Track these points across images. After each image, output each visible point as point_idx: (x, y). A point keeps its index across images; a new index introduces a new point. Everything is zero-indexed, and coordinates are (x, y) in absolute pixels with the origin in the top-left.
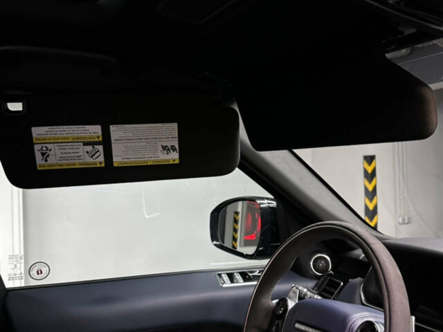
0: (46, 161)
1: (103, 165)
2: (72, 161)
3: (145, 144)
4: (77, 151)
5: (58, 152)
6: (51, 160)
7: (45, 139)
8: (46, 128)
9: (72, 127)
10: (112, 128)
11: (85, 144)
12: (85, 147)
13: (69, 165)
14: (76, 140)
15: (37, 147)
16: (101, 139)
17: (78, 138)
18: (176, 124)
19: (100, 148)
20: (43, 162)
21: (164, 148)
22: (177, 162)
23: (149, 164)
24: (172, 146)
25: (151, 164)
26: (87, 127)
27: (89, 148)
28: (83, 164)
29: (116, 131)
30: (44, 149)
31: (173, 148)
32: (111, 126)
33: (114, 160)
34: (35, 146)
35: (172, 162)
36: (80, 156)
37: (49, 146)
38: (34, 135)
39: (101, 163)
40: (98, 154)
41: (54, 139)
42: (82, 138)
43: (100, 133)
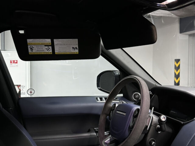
0: (32, 51)
1: (52, 53)
2: (41, 52)
3: (66, 46)
4: (43, 48)
5: (36, 48)
6: (34, 51)
7: (32, 44)
8: (32, 40)
9: (41, 39)
10: (55, 40)
12: (45, 47)
13: (40, 53)
14: (42, 44)
15: (29, 46)
16: (51, 44)
17: (43, 44)
18: (77, 39)
19: (51, 47)
20: (31, 52)
21: (73, 48)
23: (68, 54)
24: (76, 47)
26: (46, 40)
27: (47, 47)
28: (45, 53)
30: (31, 47)
32: (54, 40)
33: (55, 52)
34: (28, 46)
35: (76, 53)
36: (44, 50)
37: (33, 46)
38: (28, 42)
39: (51, 53)
41: (35, 44)
43: (50, 42)
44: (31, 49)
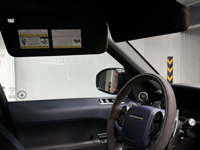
0: (24, 45)
5: (29, 41)
6: (27, 45)
7: (24, 35)
9: (35, 30)
11: (41, 38)
12: (41, 39)
13: (34, 47)
14: (37, 36)
18: (80, 30)
21: (75, 41)
22: (81, 47)
23: (68, 48)
24: (78, 40)
25: (69, 47)
26: (42, 30)
27: (43, 40)
28: (40, 47)
29: (54, 32)
31: (79, 41)
33: (53, 45)
36: (39, 43)
39: (48, 47)
40: (47, 42)
41: (28, 35)
42: (39, 35)
43: (47, 33)
44: (23, 42)
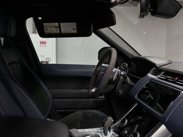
1: (59, 33)
3: (68, 28)
5: (49, 29)
6: (48, 31)
8: (47, 23)
9: (52, 23)
10: (61, 24)
11: (55, 27)
13: (52, 32)
14: (53, 26)
15: (45, 28)
16: (58, 26)
18: (76, 23)
19: (58, 28)
20: (46, 32)
21: (73, 29)
24: (75, 29)
26: (55, 23)
27: (56, 28)
33: (62, 32)
35: (75, 33)
36: (54, 30)
37: (47, 28)
38: (44, 25)
41: (48, 26)
43: (58, 25)
44: (46, 30)
